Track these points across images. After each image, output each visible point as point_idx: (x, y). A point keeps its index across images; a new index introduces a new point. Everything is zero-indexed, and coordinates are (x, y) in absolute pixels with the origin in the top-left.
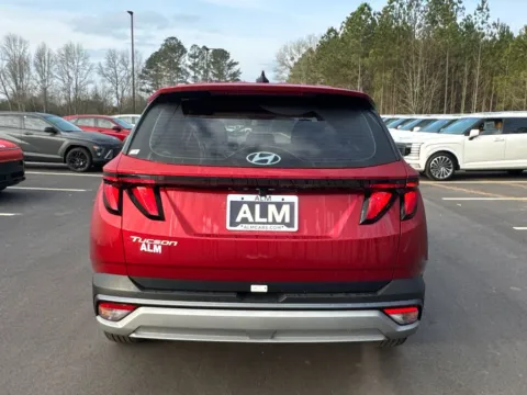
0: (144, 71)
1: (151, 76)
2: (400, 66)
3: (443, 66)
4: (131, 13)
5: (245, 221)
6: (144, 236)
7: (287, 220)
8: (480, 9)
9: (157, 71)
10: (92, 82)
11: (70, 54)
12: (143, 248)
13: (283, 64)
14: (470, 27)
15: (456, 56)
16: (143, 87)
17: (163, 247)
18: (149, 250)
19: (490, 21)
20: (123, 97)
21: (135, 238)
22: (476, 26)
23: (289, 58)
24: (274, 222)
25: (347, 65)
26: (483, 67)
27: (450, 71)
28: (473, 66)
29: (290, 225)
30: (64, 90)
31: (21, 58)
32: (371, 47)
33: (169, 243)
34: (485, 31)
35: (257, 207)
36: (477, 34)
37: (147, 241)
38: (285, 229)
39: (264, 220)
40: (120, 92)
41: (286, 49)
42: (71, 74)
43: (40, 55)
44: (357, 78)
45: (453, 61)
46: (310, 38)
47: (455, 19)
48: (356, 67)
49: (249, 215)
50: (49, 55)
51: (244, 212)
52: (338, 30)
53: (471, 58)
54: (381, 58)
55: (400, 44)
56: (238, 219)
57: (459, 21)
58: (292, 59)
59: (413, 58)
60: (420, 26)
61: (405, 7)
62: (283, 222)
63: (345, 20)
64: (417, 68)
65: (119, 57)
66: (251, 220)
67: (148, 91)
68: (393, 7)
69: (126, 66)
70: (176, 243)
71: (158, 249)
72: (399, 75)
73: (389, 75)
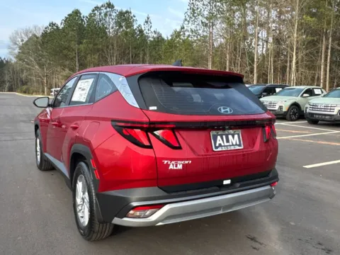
2: (103, 51)
3: (129, 53)
5: (220, 145)
6: (171, 160)
7: (238, 143)
8: (147, 22)
12: (171, 167)
13: (16, 44)
14: (141, 31)
15: (135, 48)
17: (183, 165)
18: (175, 168)
19: (152, 30)
21: (166, 162)
22: (145, 32)
23: (20, 40)
24: (233, 145)
25: (68, 48)
26: (150, 56)
27: (132, 57)
28: (145, 54)
29: (240, 145)
32: (83, 38)
33: (187, 162)
34: (150, 35)
35: (224, 137)
36: (146, 36)
37: (173, 162)
38: (238, 148)
39: (228, 144)
41: (17, 33)
44: (75, 57)
45: (134, 51)
46: (35, 27)
47: (133, 26)
48: (73, 50)
49: (221, 142)
51: (219, 140)
52: (59, 25)
53: (143, 50)
54: (91, 46)
55: (102, 38)
56: (217, 145)
57: (135, 27)
58: (22, 41)
59: (111, 47)
60: (112, 28)
61: (103, 15)
62: (236, 145)
63: (64, 18)
64: (113, 53)
66: (223, 144)
68: (95, 14)
70: (190, 162)
71: (180, 167)
72: (103, 57)
73: (97, 57)
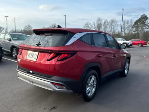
0: (133, 25)
1: (136, 27)
4: (123, 9)
9: (137, 25)
10: (117, 29)
11: (113, 22)
16: (133, 30)
20: (126, 33)
30: (110, 31)
31: (100, 24)
35: (32, 54)
39: (32, 57)
40: (125, 32)
42: (112, 27)
43: (105, 23)
50: (107, 22)
65: (126, 22)
67: (134, 31)
69: (128, 24)
